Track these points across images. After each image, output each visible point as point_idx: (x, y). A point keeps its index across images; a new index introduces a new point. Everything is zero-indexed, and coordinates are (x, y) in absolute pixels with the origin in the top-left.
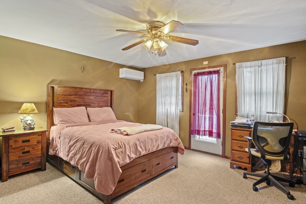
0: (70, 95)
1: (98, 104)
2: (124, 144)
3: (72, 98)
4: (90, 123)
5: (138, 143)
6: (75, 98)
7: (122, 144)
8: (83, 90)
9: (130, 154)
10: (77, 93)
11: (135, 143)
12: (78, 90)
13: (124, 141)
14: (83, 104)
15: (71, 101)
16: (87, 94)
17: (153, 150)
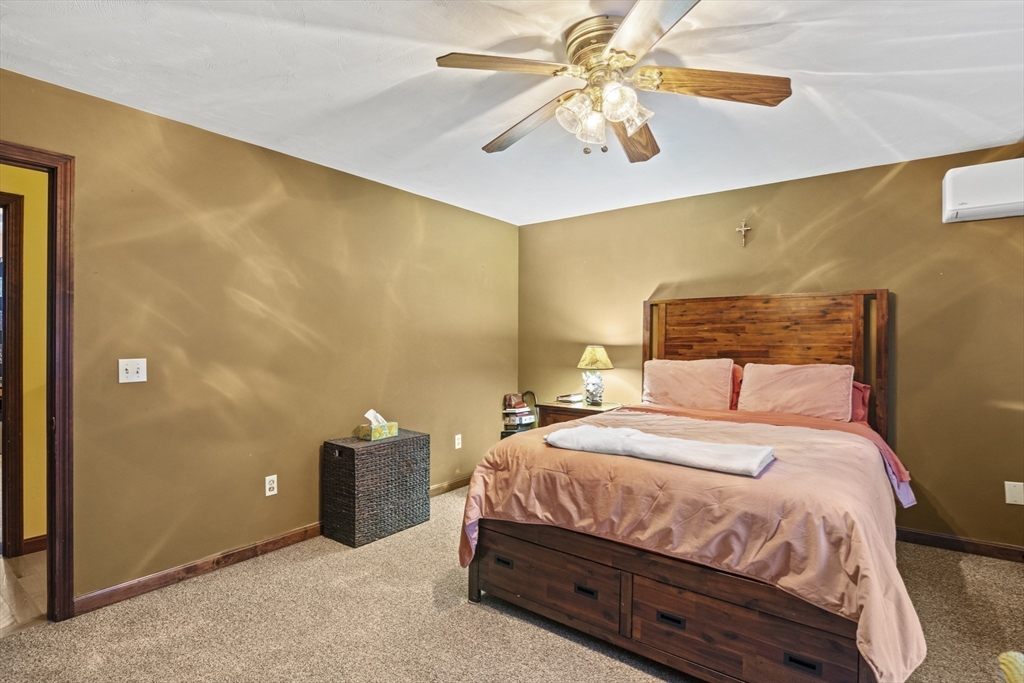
0: (699, 324)
1: (803, 352)
2: (518, 464)
3: (706, 331)
4: (732, 414)
5: (562, 478)
6: (713, 330)
7: (512, 461)
8: (740, 303)
9: (527, 498)
10: (718, 314)
11: (549, 474)
12: (721, 305)
13: (521, 455)
14: (739, 349)
15: (702, 340)
16: (754, 316)
17: (633, 537)
